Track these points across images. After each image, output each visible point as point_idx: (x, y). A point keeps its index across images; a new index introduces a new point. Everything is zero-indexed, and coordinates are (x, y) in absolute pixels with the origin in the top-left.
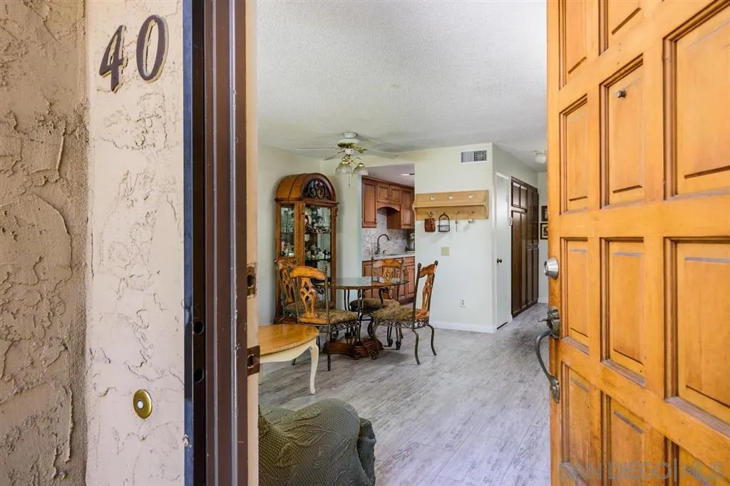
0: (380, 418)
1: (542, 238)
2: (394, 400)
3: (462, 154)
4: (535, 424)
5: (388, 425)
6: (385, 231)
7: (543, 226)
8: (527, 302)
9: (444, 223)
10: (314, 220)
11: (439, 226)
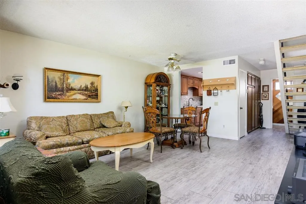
0: (178, 177)
1: (262, 99)
2: (187, 168)
3: (224, 61)
4: (257, 188)
5: (181, 181)
6: (192, 97)
7: (263, 94)
8: (255, 127)
9: (215, 91)
10: (161, 92)
11: (213, 93)
